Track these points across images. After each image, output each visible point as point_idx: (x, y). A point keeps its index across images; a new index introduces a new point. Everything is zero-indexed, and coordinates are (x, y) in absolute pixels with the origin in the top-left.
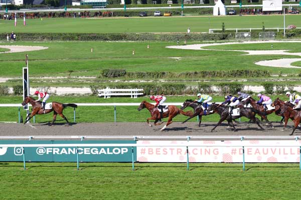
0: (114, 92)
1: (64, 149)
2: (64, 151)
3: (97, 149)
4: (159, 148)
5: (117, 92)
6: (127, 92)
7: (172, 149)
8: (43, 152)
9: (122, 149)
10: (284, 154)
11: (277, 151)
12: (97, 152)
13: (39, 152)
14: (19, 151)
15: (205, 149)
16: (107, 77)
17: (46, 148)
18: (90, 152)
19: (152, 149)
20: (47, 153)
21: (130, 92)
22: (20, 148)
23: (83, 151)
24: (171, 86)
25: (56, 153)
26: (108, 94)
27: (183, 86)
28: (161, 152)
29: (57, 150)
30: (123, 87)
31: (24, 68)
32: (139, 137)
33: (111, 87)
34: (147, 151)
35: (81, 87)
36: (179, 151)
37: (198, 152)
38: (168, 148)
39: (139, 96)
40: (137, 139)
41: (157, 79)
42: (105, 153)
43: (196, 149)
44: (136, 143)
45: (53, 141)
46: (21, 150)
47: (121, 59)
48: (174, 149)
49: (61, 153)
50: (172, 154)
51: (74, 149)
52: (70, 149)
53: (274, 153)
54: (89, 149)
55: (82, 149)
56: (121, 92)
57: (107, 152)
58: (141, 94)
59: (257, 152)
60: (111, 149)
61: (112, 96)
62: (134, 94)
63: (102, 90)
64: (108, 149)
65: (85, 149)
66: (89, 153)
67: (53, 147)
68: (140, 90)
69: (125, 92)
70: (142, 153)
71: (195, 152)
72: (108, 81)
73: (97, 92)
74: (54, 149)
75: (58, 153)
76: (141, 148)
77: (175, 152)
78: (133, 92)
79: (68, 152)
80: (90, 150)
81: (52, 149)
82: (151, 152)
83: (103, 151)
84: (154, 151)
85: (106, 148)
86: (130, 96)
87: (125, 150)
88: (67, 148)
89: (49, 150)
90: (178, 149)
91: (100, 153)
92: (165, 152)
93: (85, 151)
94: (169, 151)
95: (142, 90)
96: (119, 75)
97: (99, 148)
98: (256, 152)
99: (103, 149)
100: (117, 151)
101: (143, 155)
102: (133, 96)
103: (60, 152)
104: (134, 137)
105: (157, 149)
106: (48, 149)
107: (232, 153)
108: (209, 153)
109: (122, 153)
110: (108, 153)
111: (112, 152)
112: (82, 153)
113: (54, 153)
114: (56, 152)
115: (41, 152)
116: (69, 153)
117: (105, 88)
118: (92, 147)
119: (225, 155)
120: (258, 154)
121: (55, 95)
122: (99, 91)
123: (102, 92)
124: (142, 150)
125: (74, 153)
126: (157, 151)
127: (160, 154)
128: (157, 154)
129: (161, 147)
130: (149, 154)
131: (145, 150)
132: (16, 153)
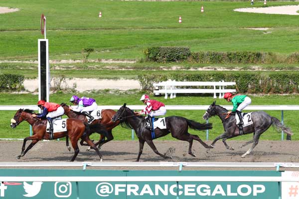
0: (182, 87)
1: (147, 186)
2: (147, 190)
3: (208, 187)
5: (188, 87)
6: (206, 87)
8: (107, 191)
9: (255, 187)
12: (208, 193)
13: (102, 191)
14: (63, 189)
16: (156, 60)
17: (114, 183)
18: (195, 192)
20: (117, 193)
21: (212, 87)
22: (65, 183)
23: (183, 190)
24: (285, 76)
25: (132, 193)
26: (171, 91)
29: (134, 188)
30: (198, 78)
31: (39, 40)
32: (286, 165)
35: (116, 79)
40: (282, 170)
41: (247, 65)
42: (224, 194)
44: (280, 175)
45: (126, 172)
46: (68, 187)
47: (162, 31)
49: (142, 194)
51: (166, 186)
52: (157, 187)
54: (194, 186)
55: (180, 187)
56: (195, 87)
57: (226, 193)
58: (231, 91)
60: (235, 185)
61: (178, 95)
62: (219, 91)
63: (160, 84)
64: (229, 187)
65: (186, 186)
66: (194, 194)
67: (127, 183)
69: (202, 87)
70: (291, 194)
72: (158, 68)
73: (151, 86)
74: (129, 186)
75: (136, 194)
76: (289, 185)
78: (217, 88)
79: (154, 191)
80: (196, 188)
81: (124, 186)
83: (219, 190)
85: (224, 185)
86: (212, 95)
87: (259, 189)
88: (152, 185)
89: (120, 188)
91: (214, 194)
93: (187, 190)
95: (235, 83)
96: (178, 58)
97: (213, 185)
99: (219, 187)
100: (244, 190)
101: (292, 197)
102: (218, 95)
103: (139, 192)
104: (277, 165)
106: (117, 186)
109: (255, 194)
110: (229, 194)
111: (236, 192)
112: (181, 193)
113: (129, 194)
115: (105, 190)
116: (157, 194)
117: (166, 80)
118: (198, 183)
121: (74, 91)
122: (155, 85)
123: (161, 88)
124: (292, 188)
125: (165, 193)
131: (296, 188)
132: (59, 193)
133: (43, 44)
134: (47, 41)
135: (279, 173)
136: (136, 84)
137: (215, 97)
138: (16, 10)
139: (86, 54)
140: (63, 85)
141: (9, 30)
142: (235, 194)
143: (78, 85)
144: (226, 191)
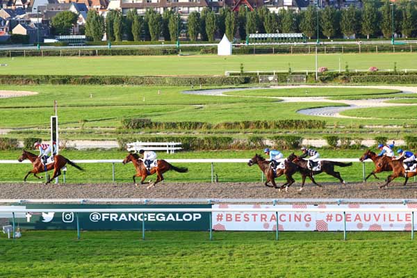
0: (146, 146)
1: (123, 215)
2: (123, 217)
3: (163, 215)
4: (239, 213)
5: (150, 146)
6: (162, 146)
7: (255, 215)
8: (97, 218)
9: (195, 215)
10: (390, 220)
11: (382, 217)
12: (164, 219)
13: (93, 218)
14: (68, 217)
15: (296, 216)
17: (101, 213)
18: (155, 218)
19: (231, 215)
20: (103, 220)
21: (166, 146)
22: (69, 213)
23: (147, 217)
24: (215, 139)
27: (230, 139)
28: (242, 218)
29: (115, 216)
30: (157, 140)
31: (52, 117)
32: (215, 200)
33: (143, 140)
34: (224, 218)
36: (264, 217)
37: (287, 218)
38: (250, 214)
39: (176, 151)
40: (212, 203)
41: (190, 131)
42: (174, 220)
43: (284, 215)
44: (211, 207)
45: (109, 206)
46: (71, 215)
48: (257, 215)
49: (120, 220)
50: (255, 220)
51: (136, 215)
52: (130, 215)
53: (377, 220)
54: (154, 214)
55: (145, 215)
58: (178, 148)
59: (358, 217)
60: (181, 214)
62: (170, 148)
63: (131, 144)
64: (177, 215)
65: (149, 215)
66: (154, 220)
67: (110, 213)
68: (178, 144)
69: (159, 146)
70: (218, 219)
71: (283, 218)
73: (126, 145)
74: (111, 215)
75: (116, 220)
76: (217, 214)
77: (258, 218)
78: (169, 146)
79: (128, 218)
80: (155, 216)
81: (108, 214)
82: (229, 218)
83: (170, 217)
84: (234, 217)
85: (174, 214)
86: (165, 151)
87: (198, 216)
88: (127, 214)
89: (106, 216)
90: (262, 215)
91: (167, 220)
92: (247, 218)
93: (149, 217)
94: (251, 218)
95: (181, 143)
96: (143, 126)
97: (167, 214)
98: (356, 219)
99: (171, 215)
100: (188, 217)
101: (219, 222)
102: (170, 151)
103: (118, 218)
104: (208, 200)
105: (236, 215)
106: (103, 215)
107: (327, 220)
108: (300, 220)
109: (194, 220)
110: (178, 219)
111: (182, 218)
112: (145, 219)
113: (111, 220)
114: (114, 218)
115: (96, 218)
116: (130, 220)
117: (135, 141)
118: (157, 213)
119: (319, 223)
120: (358, 221)
121: (75, 149)
122: (128, 144)
123: (132, 146)
124: (218, 216)
125: (135, 219)
126: (236, 218)
127: (239, 221)
128: (236, 220)
129: (242, 212)
130: (227, 220)
131: (222, 216)
132: (65, 220)
133: (54, 119)
134: (56, 117)
135: (210, 206)
136: (116, 144)
137: (168, 152)
138: (36, 93)
139: (83, 123)
140: (67, 145)
141: (32, 107)
142: (182, 220)
143: (77, 145)
144: (175, 218)
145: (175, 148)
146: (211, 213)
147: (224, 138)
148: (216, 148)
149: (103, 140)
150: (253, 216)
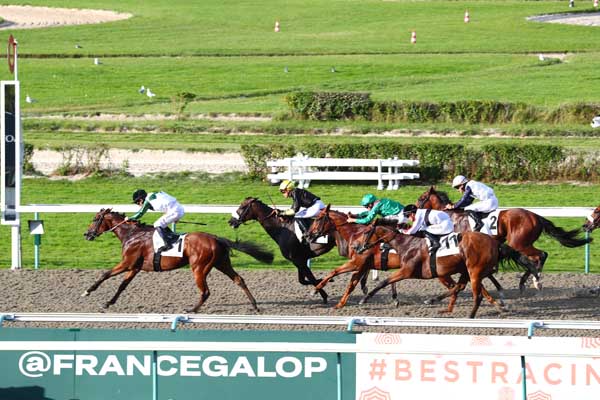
0: (322, 169)
1: (112, 359)
2: (112, 365)
3: (223, 360)
4: (432, 358)
5: (332, 169)
6: (368, 169)
7: (473, 365)
8: (40, 367)
9: (309, 360)
12: (223, 371)
13: (29, 367)
15: (589, 370)
16: (307, 116)
17: (51, 353)
18: (200, 369)
19: (409, 364)
20: (57, 372)
21: (375, 170)
23: (177, 366)
25: (84, 370)
26: (300, 176)
27: (555, 153)
28: (439, 372)
29: (89, 362)
33: (315, 151)
34: (390, 369)
36: (499, 369)
37: (564, 374)
38: (462, 360)
39: (404, 183)
40: (360, 327)
41: (475, 127)
42: (251, 374)
43: (558, 366)
44: (353, 341)
45: (75, 332)
48: (481, 364)
49: (103, 372)
50: (475, 380)
51: (148, 359)
52: (131, 360)
54: (198, 358)
55: (173, 360)
56: (346, 169)
57: (255, 370)
58: (411, 176)
60: (271, 359)
61: (313, 183)
62: (388, 176)
63: (280, 163)
64: (261, 361)
65: (184, 359)
66: (198, 374)
67: (75, 353)
68: (410, 163)
69: (358, 169)
70: (372, 374)
71: (553, 374)
73: (265, 166)
74: (80, 358)
75: (92, 373)
76: (371, 359)
77: (485, 372)
78: (385, 170)
79: (124, 367)
80: (201, 363)
81: (71, 357)
82: (403, 371)
83: (242, 366)
84: (416, 370)
85: (252, 357)
86: (374, 183)
87: (316, 365)
88: (122, 356)
89: (63, 361)
90: (495, 364)
91: (233, 374)
92: (453, 372)
93: (184, 366)
94: (465, 372)
95: (417, 162)
97: (231, 358)
99: (242, 360)
100: (289, 367)
101: (376, 381)
102: (386, 183)
103: (97, 369)
104: (348, 320)
105: (423, 362)
106: (58, 358)
109: (308, 374)
110: (262, 373)
111: (273, 370)
112: (173, 371)
113: (79, 372)
114: (86, 366)
115: (36, 366)
116: (130, 372)
117: (293, 155)
118: (205, 354)
121: (127, 175)
123: (282, 169)
124: (374, 365)
125: (145, 370)
126: (424, 370)
127: (433, 379)
128: (423, 379)
129: (439, 355)
130: (398, 378)
131: (383, 365)
135: (350, 336)
139: (181, 103)
140: (104, 163)
142: (273, 375)
143: (132, 162)
144: (255, 368)
145: (402, 176)
146: (352, 356)
147: (540, 149)
148: (515, 178)
149: (219, 151)
150: (471, 368)
